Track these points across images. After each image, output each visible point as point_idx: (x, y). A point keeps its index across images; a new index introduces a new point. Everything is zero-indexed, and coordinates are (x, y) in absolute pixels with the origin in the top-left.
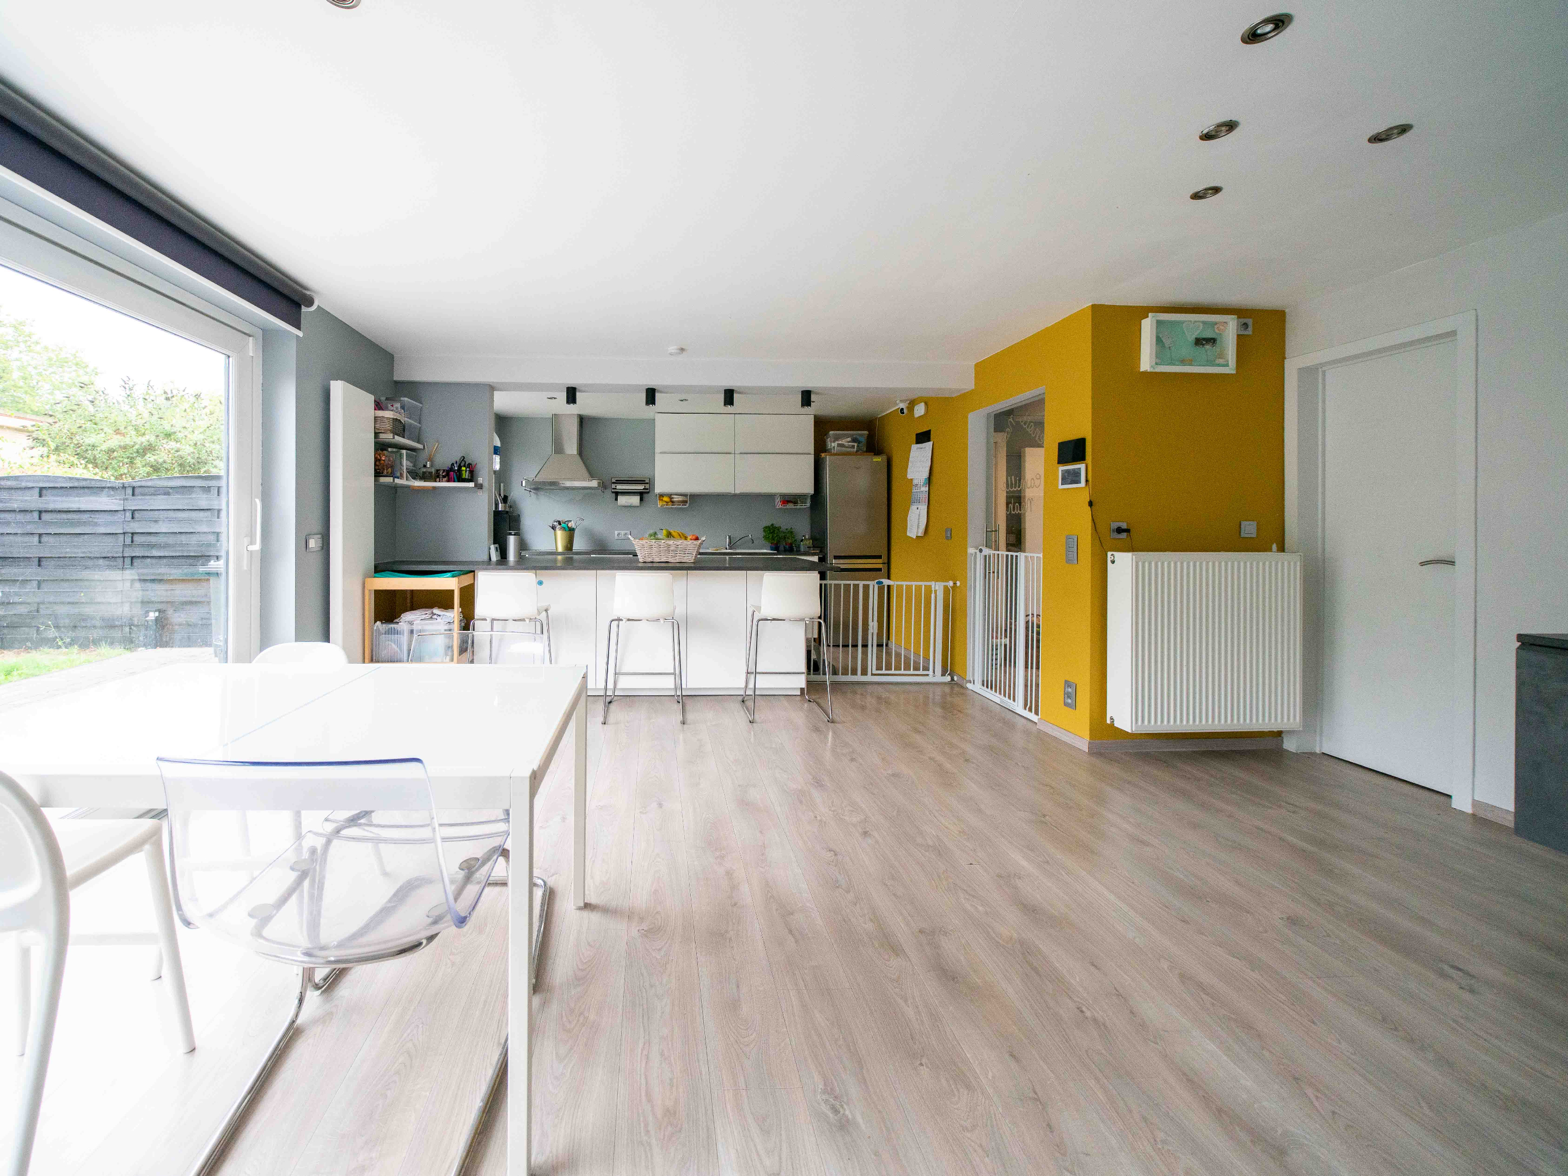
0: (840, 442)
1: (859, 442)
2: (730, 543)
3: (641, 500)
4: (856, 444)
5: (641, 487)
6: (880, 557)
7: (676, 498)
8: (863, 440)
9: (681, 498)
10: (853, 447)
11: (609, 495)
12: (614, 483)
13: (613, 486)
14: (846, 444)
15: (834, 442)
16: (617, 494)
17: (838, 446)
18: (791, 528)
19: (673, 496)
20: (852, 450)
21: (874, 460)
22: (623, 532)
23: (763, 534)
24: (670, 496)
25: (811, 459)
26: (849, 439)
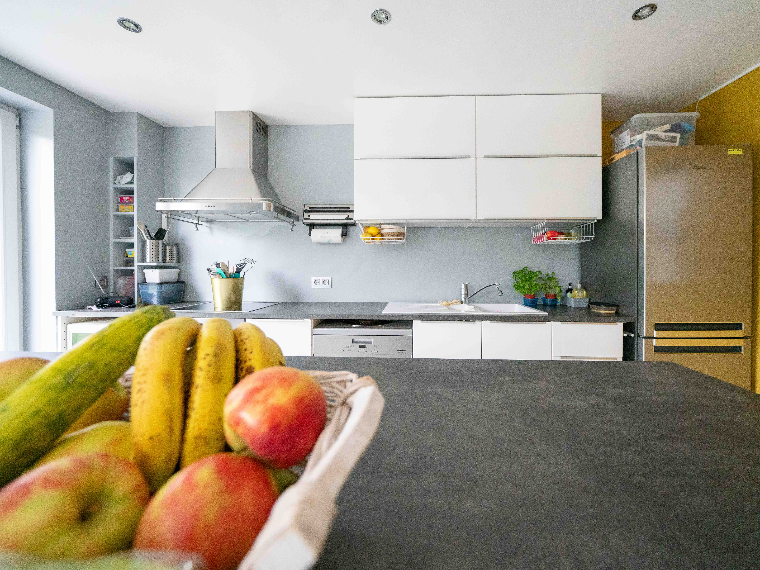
0: (652, 132)
1: (683, 131)
2: (467, 294)
3: (344, 235)
4: (678, 135)
5: (342, 217)
6: (737, 327)
7: (387, 229)
8: (690, 127)
9: (394, 229)
10: (673, 139)
11: (301, 228)
12: (306, 211)
13: (306, 216)
14: (662, 135)
15: (641, 132)
16: (312, 226)
17: (647, 139)
18: (553, 273)
19: (383, 226)
20: (672, 144)
21: (730, 153)
22: (321, 279)
23: (513, 281)
24: (379, 225)
25: (597, 164)
26: (668, 127)
